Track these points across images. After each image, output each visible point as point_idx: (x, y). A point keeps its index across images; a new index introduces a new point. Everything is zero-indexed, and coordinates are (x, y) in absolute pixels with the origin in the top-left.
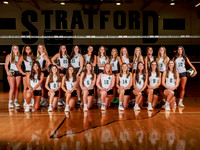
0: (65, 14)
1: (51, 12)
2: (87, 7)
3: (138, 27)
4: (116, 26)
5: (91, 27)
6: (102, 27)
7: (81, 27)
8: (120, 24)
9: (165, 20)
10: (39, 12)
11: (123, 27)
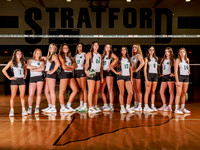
0: (71, 11)
1: (57, 10)
2: (94, 4)
3: (150, 26)
4: (126, 25)
5: (99, 25)
6: (111, 25)
7: (89, 26)
8: (130, 22)
9: (179, 18)
10: (43, 10)
11: (133, 25)
